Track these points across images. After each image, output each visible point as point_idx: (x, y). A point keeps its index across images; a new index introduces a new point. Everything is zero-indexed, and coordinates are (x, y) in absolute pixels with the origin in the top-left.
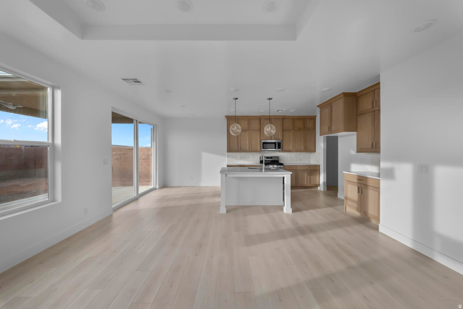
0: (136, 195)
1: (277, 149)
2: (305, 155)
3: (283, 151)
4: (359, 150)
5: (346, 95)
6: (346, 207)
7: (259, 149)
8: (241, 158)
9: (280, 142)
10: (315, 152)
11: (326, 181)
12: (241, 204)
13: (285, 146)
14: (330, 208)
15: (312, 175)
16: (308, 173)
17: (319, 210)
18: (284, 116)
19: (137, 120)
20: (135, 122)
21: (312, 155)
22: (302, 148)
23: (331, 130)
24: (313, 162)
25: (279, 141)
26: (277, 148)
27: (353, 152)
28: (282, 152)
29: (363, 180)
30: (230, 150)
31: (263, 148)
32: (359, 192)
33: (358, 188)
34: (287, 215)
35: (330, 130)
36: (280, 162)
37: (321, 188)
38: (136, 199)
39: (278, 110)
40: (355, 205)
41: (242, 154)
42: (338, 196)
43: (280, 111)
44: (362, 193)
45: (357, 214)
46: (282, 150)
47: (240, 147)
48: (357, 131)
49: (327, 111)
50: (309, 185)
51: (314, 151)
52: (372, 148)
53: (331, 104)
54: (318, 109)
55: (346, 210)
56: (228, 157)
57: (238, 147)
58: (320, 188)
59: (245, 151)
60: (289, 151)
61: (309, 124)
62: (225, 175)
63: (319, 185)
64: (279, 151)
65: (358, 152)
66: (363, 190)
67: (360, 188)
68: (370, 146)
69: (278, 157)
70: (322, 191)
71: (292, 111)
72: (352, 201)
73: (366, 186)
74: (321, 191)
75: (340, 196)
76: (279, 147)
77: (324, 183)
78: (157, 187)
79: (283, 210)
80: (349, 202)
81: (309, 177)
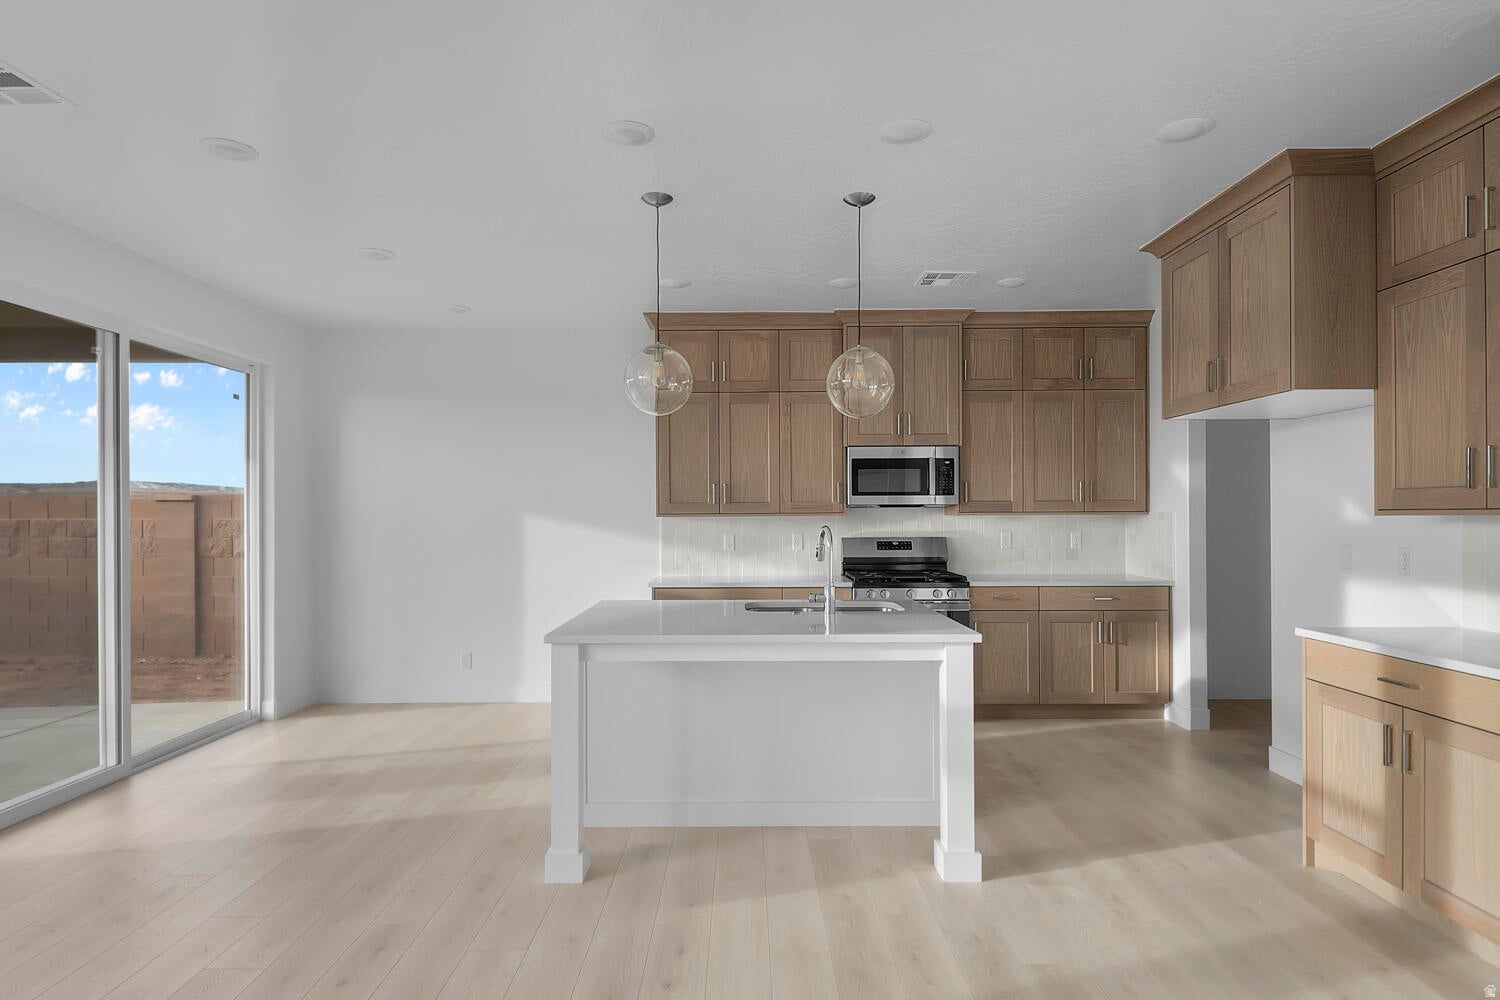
0: (112, 761)
1: (933, 499)
2: (1094, 528)
3: (967, 505)
4: (1394, 499)
5: (1309, 164)
6: (1311, 843)
7: (832, 495)
8: (739, 549)
9: (952, 460)
10: (1147, 510)
11: (1203, 673)
12: (695, 820)
13: (980, 477)
14: (1219, 847)
15: (1125, 644)
16: (1106, 631)
17: (1147, 859)
18: (972, 314)
19: (117, 336)
20: (103, 347)
21: (1133, 530)
22: (1076, 493)
23: (1223, 384)
24: (1135, 569)
25: (940, 453)
26: (932, 489)
27: (1357, 511)
28: (961, 512)
29: (1416, 688)
30: (673, 501)
31: (855, 492)
32: (1388, 760)
33: (1388, 731)
34: (953, 893)
35: (1219, 386)
36: (955, 568)
37: (1179, 715)
38: (112, 784)
39: (930, 279)
40: (1369, 837)
41: (746, 527)
42: (1272, 767)
43: (938, 282)
44: (1410, 768)
45: (1384, 893)
46: (961, 499)
47: (730, 488)
48: (1374, 385)
49: (1199, 273)
50: (1111, 698)
51: (1141, 505)
52: (1472, 484)
53: (1221, 228)
54: (1155, 264)
55: (1311, 861)
56: (668, 540)
57: (718, 486)
58: (1172, 714)
59: (756, 508)
60: (1003, 508)
61: (1114, 358)
62: (576, 650)
63: (1170, 698)
64: (947, 508)
65: (1381, 510)
66: (1415, 747)
67: (1397, 730)
68: (1460, 475)
69: (941, 542)
70: (1182, 731)
71: (1007, 281)
72: (1351, 808)
73: (1436, 721)
74: (1175, 730)
75: (1282, 763)
76: (946, 489)
77: (1194, 684)
78: (270, 708)
79: (930, 858)
80: (1331, 817)
81: (1110, 649)
